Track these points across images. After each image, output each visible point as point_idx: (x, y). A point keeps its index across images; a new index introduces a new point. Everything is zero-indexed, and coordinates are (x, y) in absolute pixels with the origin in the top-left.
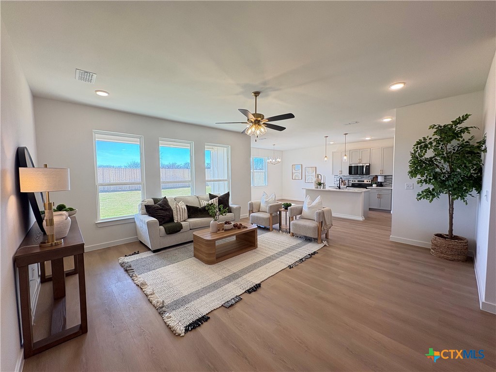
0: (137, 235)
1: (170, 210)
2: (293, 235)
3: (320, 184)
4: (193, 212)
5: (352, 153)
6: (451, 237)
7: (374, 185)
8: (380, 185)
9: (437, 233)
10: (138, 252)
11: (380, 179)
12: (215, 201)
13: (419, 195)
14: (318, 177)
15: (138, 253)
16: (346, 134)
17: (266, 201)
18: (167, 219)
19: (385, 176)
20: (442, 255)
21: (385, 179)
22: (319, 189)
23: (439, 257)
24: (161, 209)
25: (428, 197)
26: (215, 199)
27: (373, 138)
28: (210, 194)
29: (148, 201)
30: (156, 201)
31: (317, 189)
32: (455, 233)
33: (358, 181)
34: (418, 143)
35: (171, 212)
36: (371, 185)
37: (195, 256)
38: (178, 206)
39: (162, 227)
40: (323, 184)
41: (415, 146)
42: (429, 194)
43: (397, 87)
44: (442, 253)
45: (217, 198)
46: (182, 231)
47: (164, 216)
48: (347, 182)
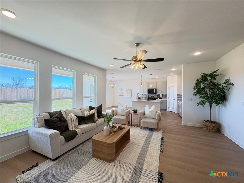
0: (29, 145)
1: (65, 121)
2: (141, 128)
3: (139, 98)
4: (82, 120)
5: (149, 83)
6: (211, 122)
7: (158, 98)
8: (161, 98)
9: (205, 120)
10: (37, 163)
11: (161, 96)
12: (95, 111)
13: (198, 103)
14: (138, 95)
15: (37, 165)
16: (151, 75)
17: (122, 109)
18: (64, 129)
19: (162, 94)
20: (210, 130)
21: (162, 95)
22: (139, 101)
23: (209, 131)
24: (59, 121)
25: (202, 104)
26: (94, 109)
27: (159, 77)
28: (90, 107)
29: (44, 115)
30: (51, 114)
31: (138, 101)
32: (212, 120)
33: (151, 96)
34: (198, 80)
35: (66, 122)
36: (157, 98)
37: (94, 156)
38: (72, 117)
39: (62, 137)
40: (140, 98)
41: (196, 81)
42: (203, 103)
43: (197, 54)
44: (210, 129)
45: (96, 109)
46: (77, 136)
47: (62, 127)
48: (146, 97)
